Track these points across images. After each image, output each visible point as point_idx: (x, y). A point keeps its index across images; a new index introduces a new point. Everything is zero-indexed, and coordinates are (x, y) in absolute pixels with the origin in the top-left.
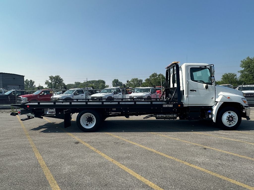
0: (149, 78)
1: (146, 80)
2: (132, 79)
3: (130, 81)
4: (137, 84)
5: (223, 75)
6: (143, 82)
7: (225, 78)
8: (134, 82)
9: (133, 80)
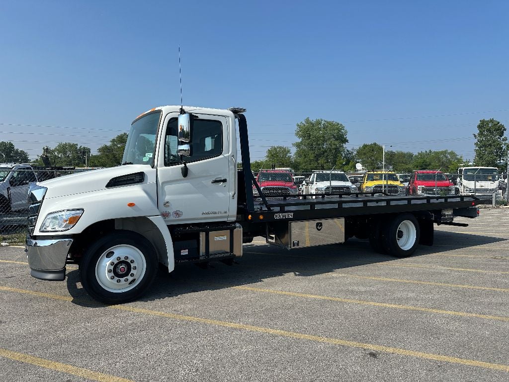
0: (109, 144)
1: (100, 150)
2: (59, 146)
3: (52, 148)
4: (74, 159)
5: (269, 150)
6: (92, 155)
7: (272, 155)
8: (65, 153)
9: (63, 148)
